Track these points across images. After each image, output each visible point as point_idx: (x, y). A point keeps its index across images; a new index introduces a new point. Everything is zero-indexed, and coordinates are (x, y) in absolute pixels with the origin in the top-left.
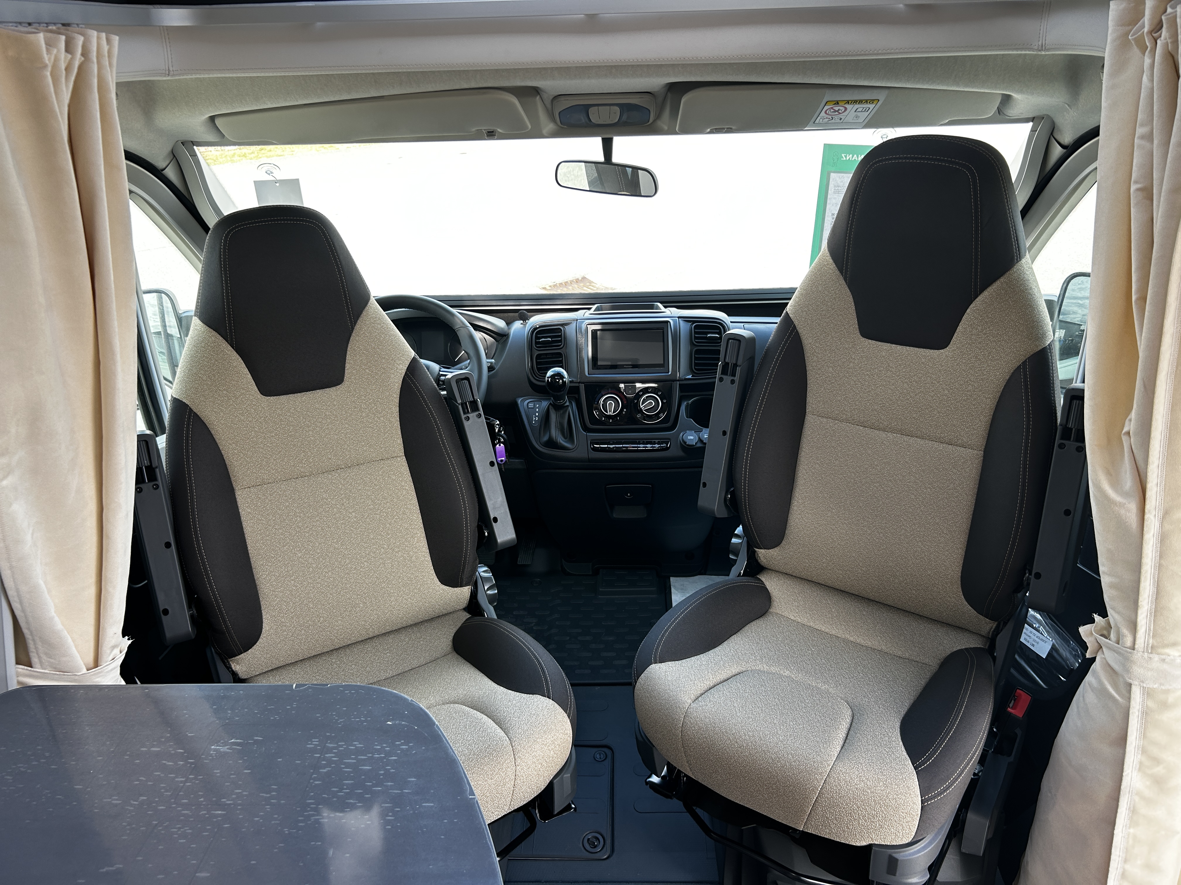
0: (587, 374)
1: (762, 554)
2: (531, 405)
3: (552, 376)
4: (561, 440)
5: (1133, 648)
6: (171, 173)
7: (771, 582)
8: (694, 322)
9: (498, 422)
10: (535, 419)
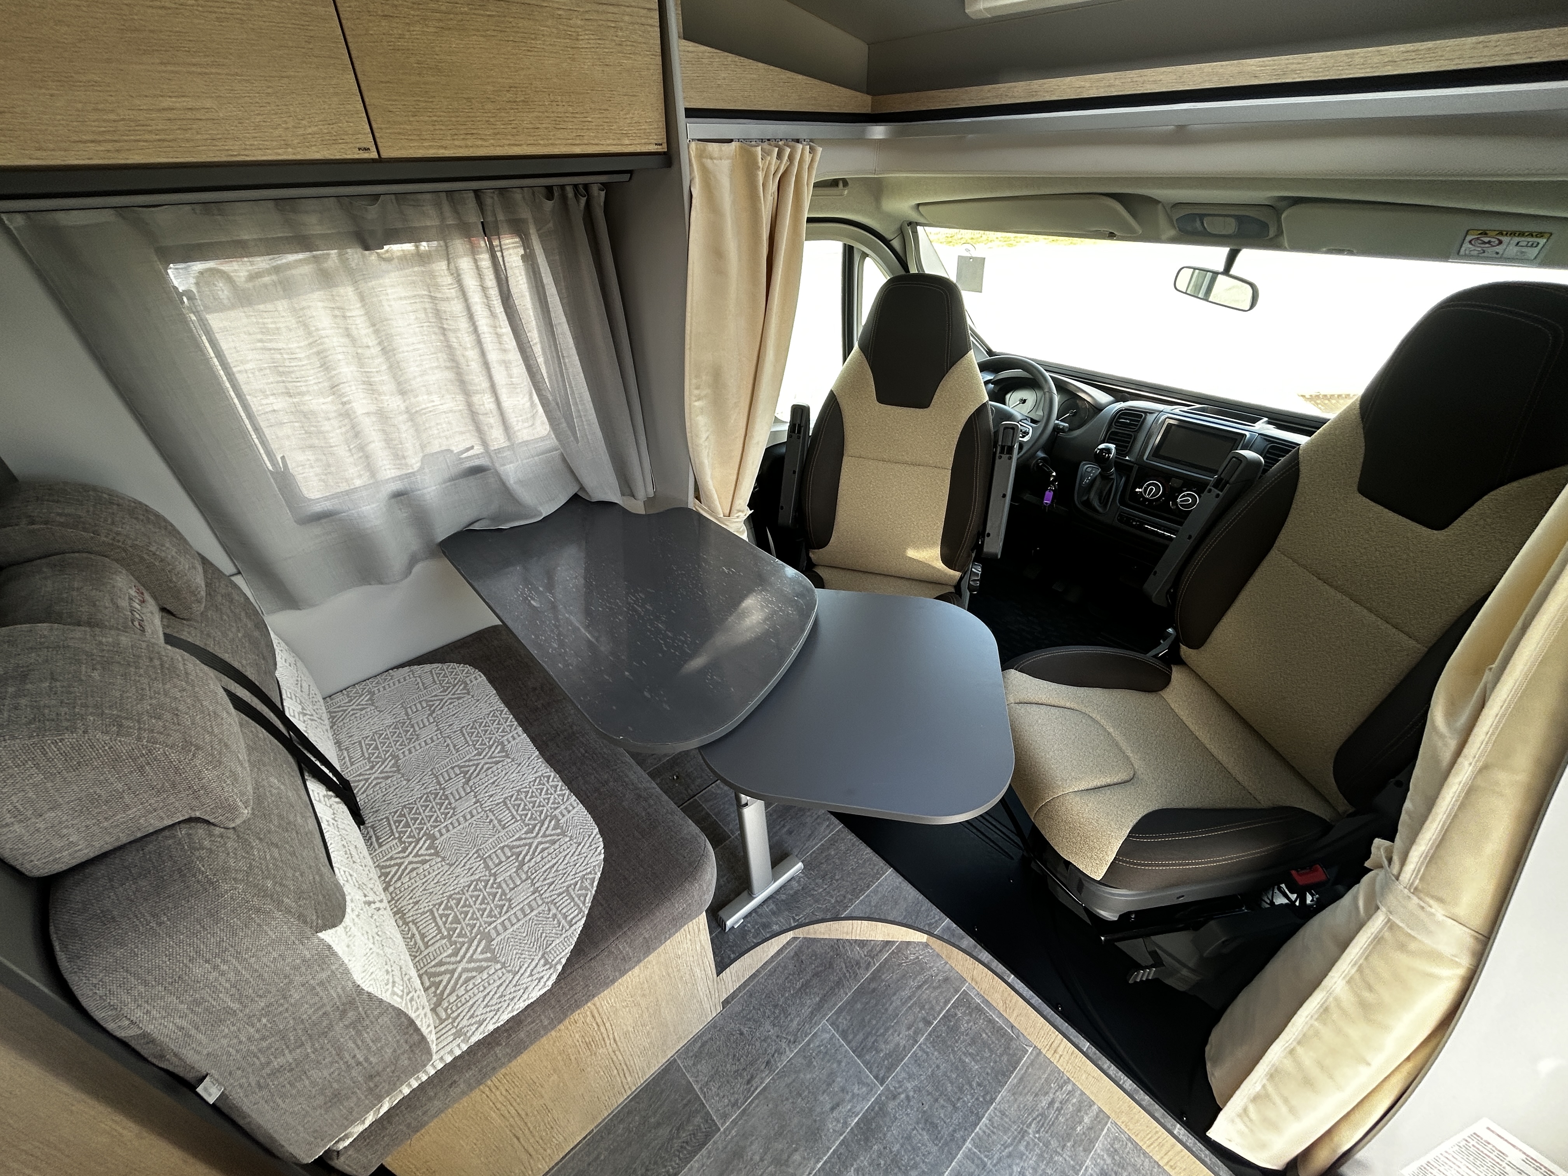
0: (1145, 457)
1: (1184, 650)
2: (1089, 470)
3: (1102, 450)
4: (1096, 503)
5: (1397, 878)
6: (896, 244)
7: (1177, 674)
8: (1273, 442)
9: (1054, 474)
10: (1086, 481)
